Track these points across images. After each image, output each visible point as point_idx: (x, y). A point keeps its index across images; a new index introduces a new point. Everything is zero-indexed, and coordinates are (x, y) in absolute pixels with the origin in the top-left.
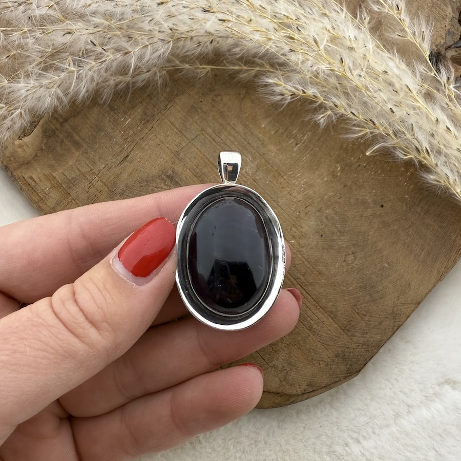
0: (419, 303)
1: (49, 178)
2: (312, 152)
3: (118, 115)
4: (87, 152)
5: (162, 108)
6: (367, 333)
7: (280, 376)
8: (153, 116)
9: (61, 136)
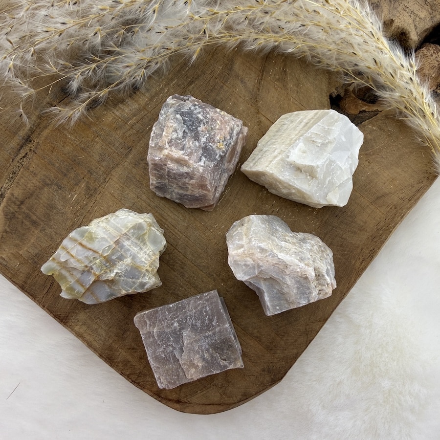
0: (326, 320)
1: (17, 256)
2: (232, 205)
3: (65, 193)
4: (45, 229)
5: (102, 181)
6: (286, 349)
7: (220, 391)
8: (95, 189)
9: (20, 217)
